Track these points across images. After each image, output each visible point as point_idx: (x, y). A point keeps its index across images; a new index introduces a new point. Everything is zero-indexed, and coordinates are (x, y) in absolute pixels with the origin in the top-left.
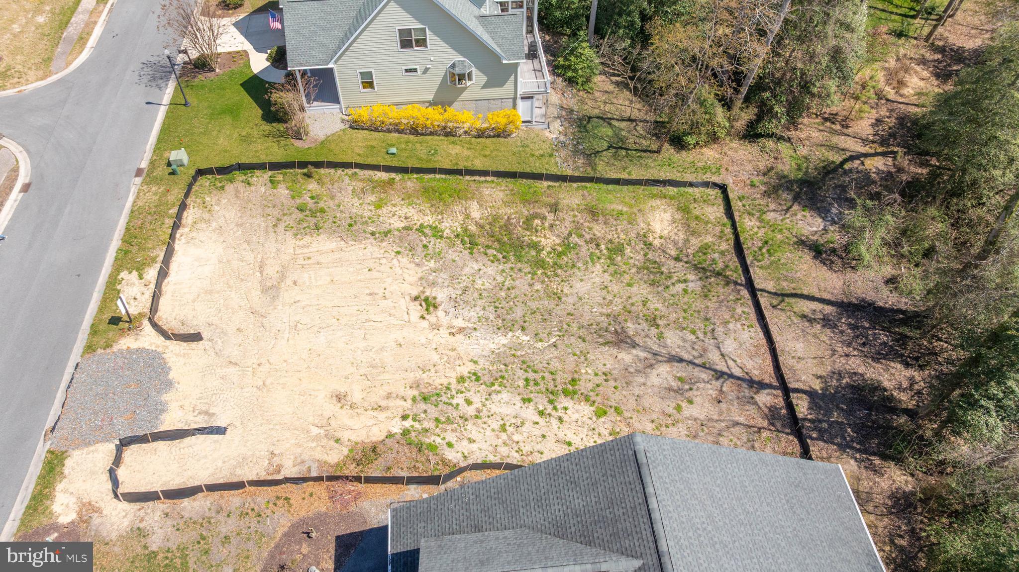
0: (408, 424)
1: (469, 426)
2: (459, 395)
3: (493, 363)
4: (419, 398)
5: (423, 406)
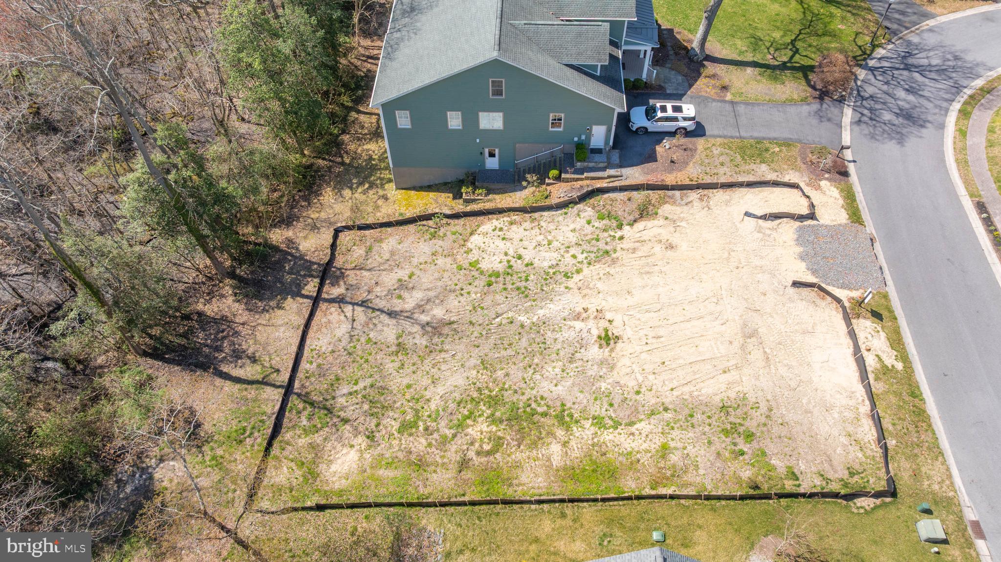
2: (580, 260)
3: (553, 290)
4: (611, 253)
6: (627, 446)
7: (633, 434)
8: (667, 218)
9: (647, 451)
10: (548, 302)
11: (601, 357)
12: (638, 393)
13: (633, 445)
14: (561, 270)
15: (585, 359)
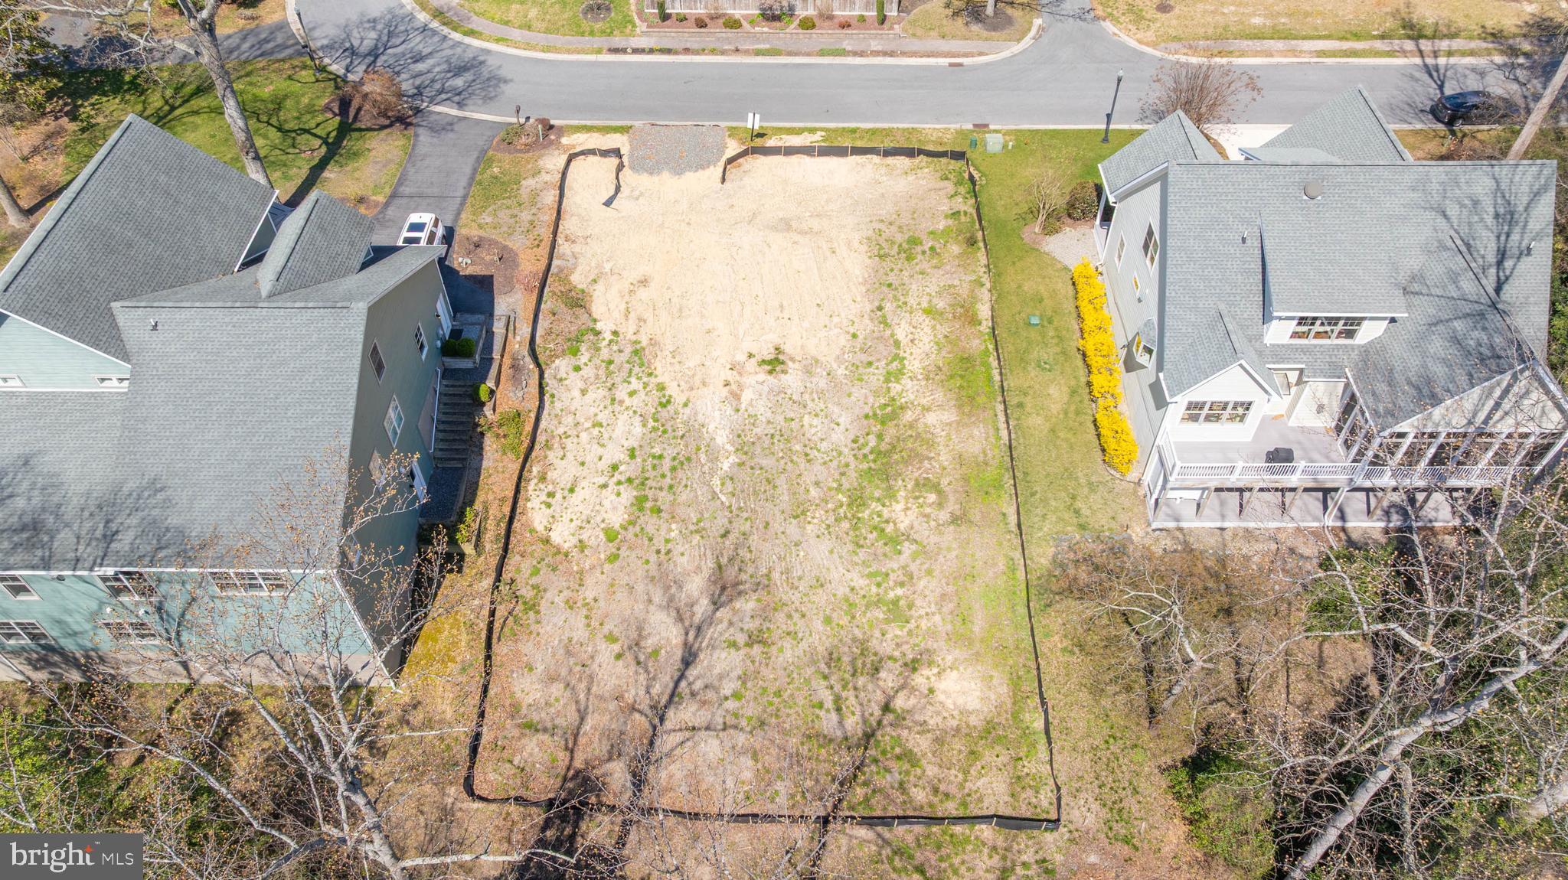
0: (608, 336)
1: (602, 392)
2: (641, 386)
3: (686, 423)
4: (638, 347)
5: (628, 350)
6: (927, 347)
7: (912, 341)
8: (595, 281)
9: (934, 328)
10: (704, 430)
11: (800, 373)
12: (854, 336)
13: (926, 340)
14: (654, 410)
15: (802, 389)
